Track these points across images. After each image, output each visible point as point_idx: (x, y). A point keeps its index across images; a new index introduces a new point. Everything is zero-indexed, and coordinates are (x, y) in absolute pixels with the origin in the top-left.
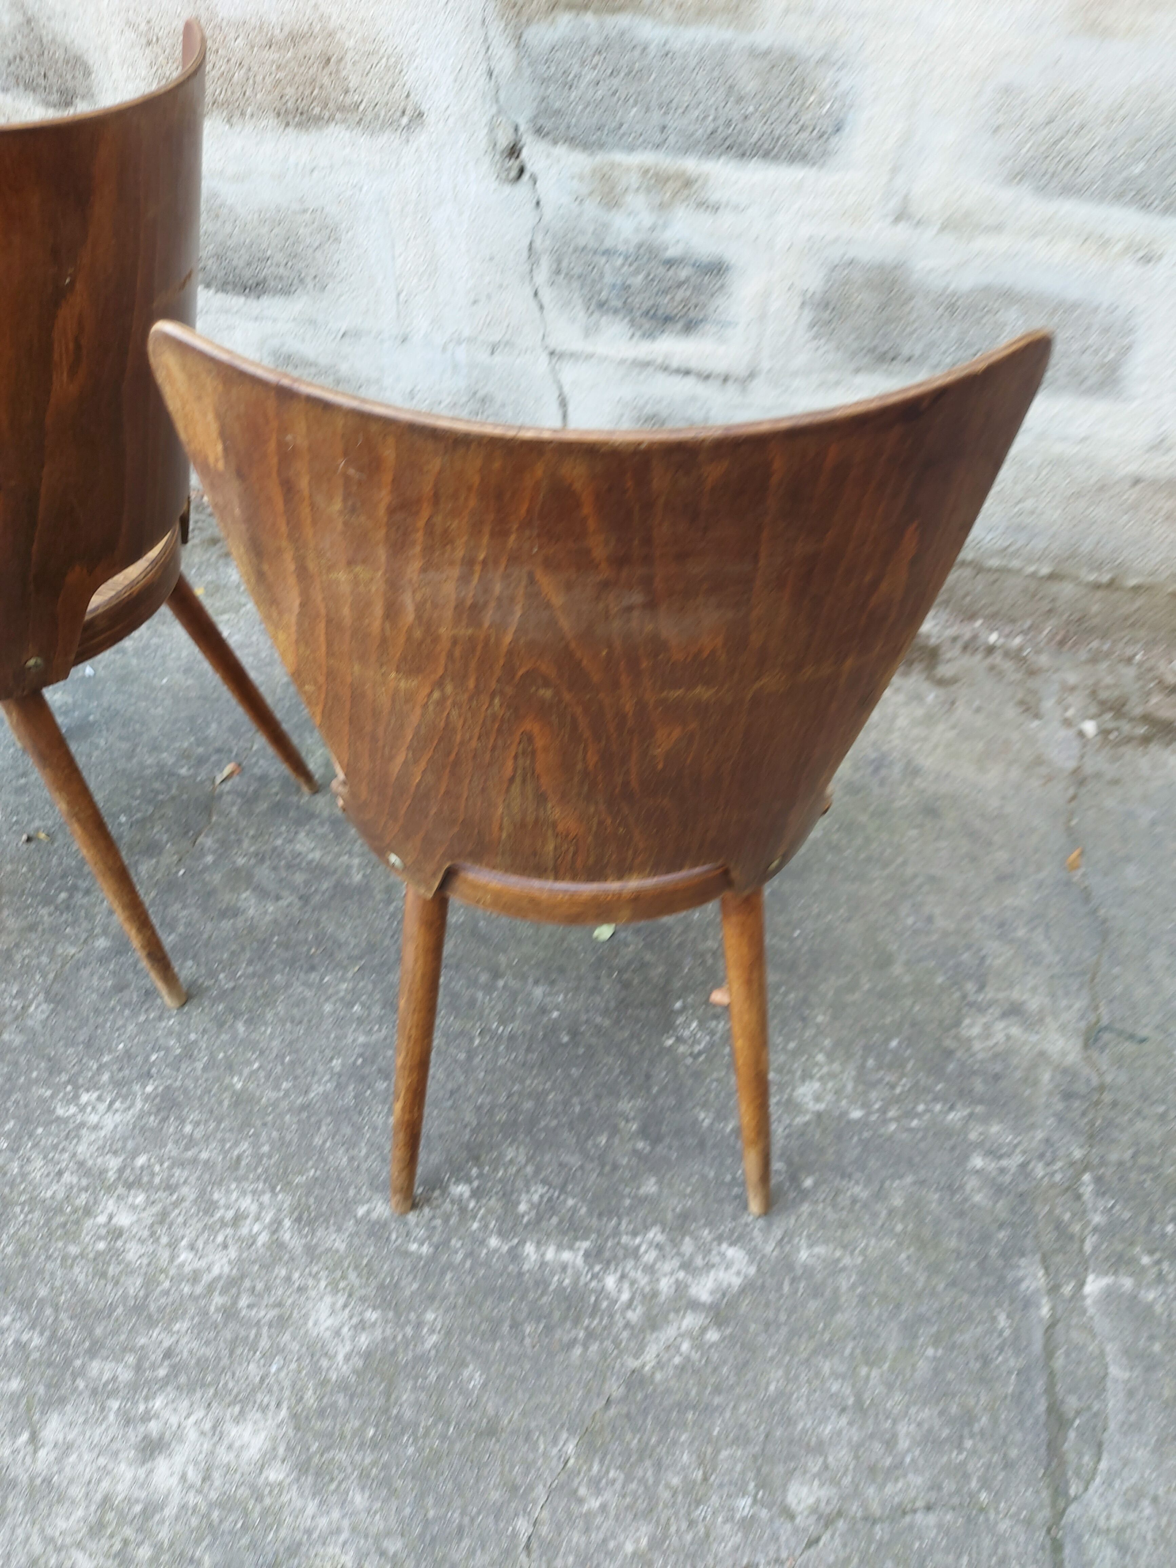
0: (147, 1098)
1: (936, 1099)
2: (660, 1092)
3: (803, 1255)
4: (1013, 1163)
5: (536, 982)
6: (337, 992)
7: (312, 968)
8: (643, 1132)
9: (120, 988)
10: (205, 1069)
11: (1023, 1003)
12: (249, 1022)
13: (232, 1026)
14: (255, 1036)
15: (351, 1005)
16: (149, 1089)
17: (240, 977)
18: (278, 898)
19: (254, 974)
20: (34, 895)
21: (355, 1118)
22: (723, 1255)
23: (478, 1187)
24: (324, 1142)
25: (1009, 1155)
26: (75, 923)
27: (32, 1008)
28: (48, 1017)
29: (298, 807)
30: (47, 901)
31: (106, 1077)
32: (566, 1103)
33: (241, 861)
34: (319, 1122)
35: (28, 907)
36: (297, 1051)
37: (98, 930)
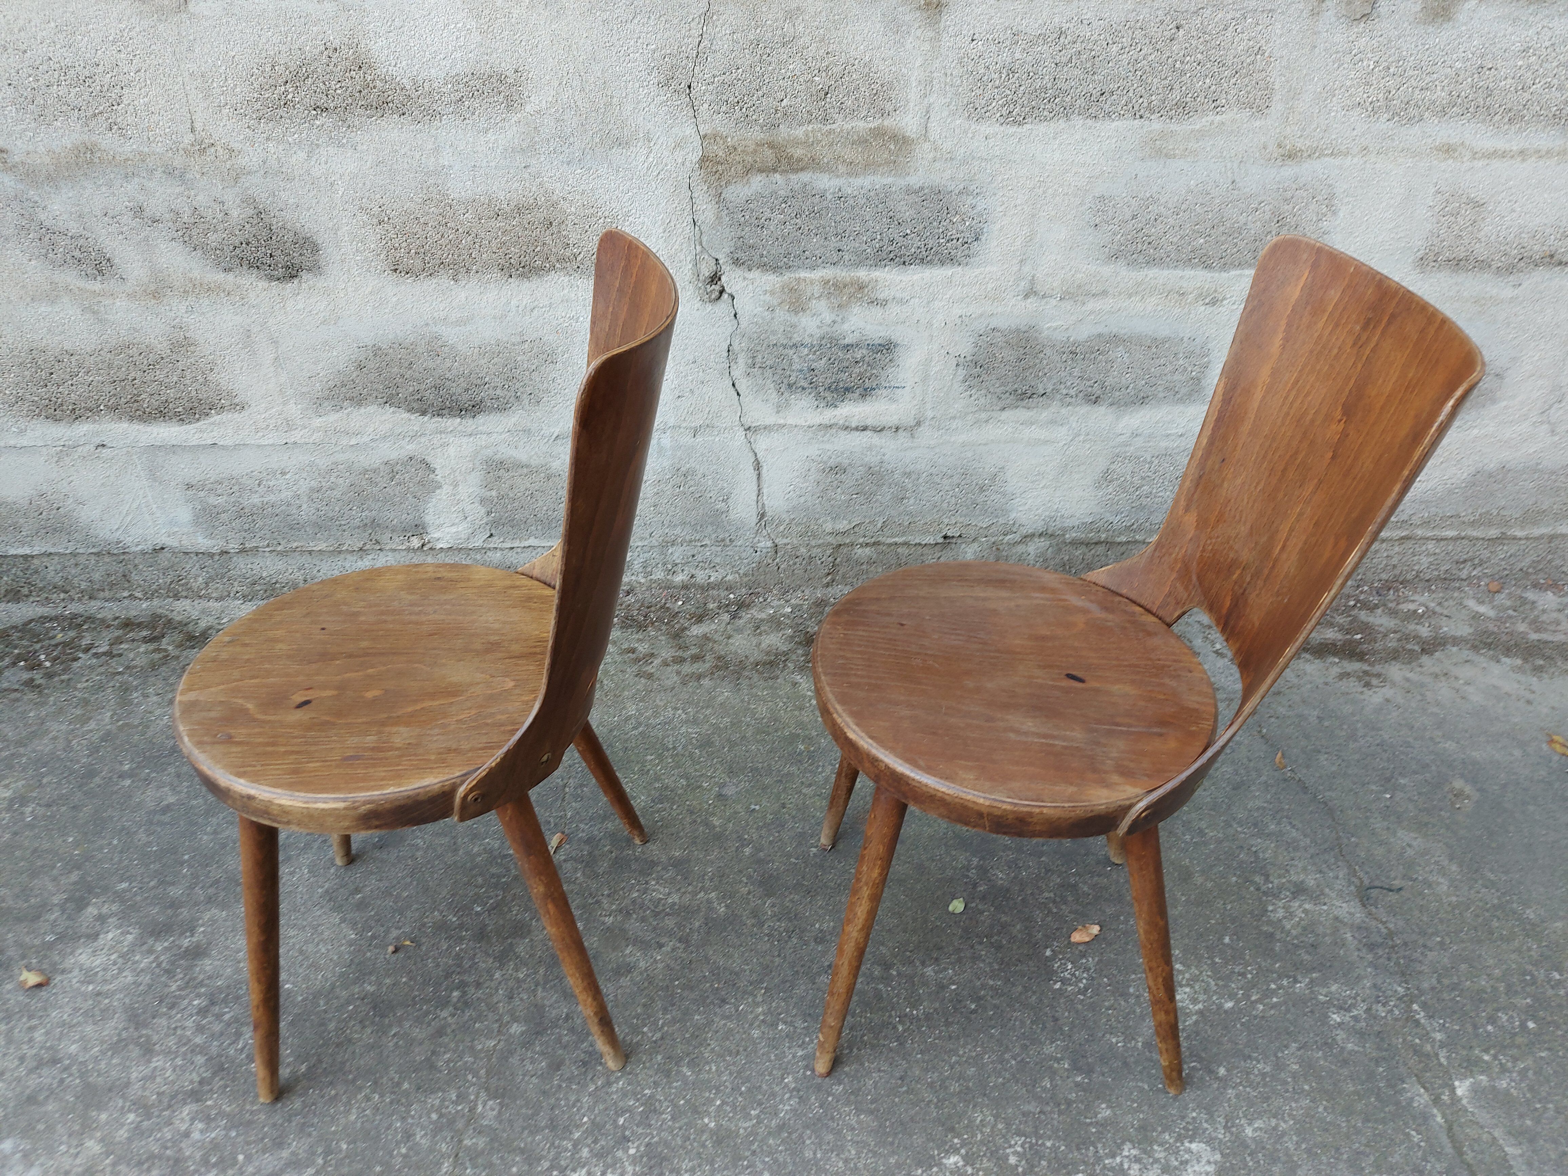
0: (634, 1161)
1: (1280, 977)
2: (1071, 1030)
3: (1249, 1131)
4: (1360, 1011)
5: (923, 963)
6: (757, 1017)
7: (724, 1001)
8: (1076, 1068)
9: (556, 1066)
10: (673, 1119)
11: (1302, 882)
12: (692, 1064)
13: (678, 1072)
14: (704, 1076)
15: (774, 1025)
16: (632, 1151)
17: (662, 1027)
18: (661, 946)
19: (674, 1021)
20: (427, 1001)
21: (830, 1123)
22: (1189, 1151)
23: (967, 1153)
24: (815, 1154)
25: (1353, 1006)
26: (480, 1018)
27: (480, 1109)
28: (500, 1113)
29: (636, 859)
30: (444, 1003)
31: (585, 1153)
32: (1001, 1061)
33: (609, 920)
34: (801, 1136)
35: (427, 1013)
36: (748, 1080)
37: (506, 1018)
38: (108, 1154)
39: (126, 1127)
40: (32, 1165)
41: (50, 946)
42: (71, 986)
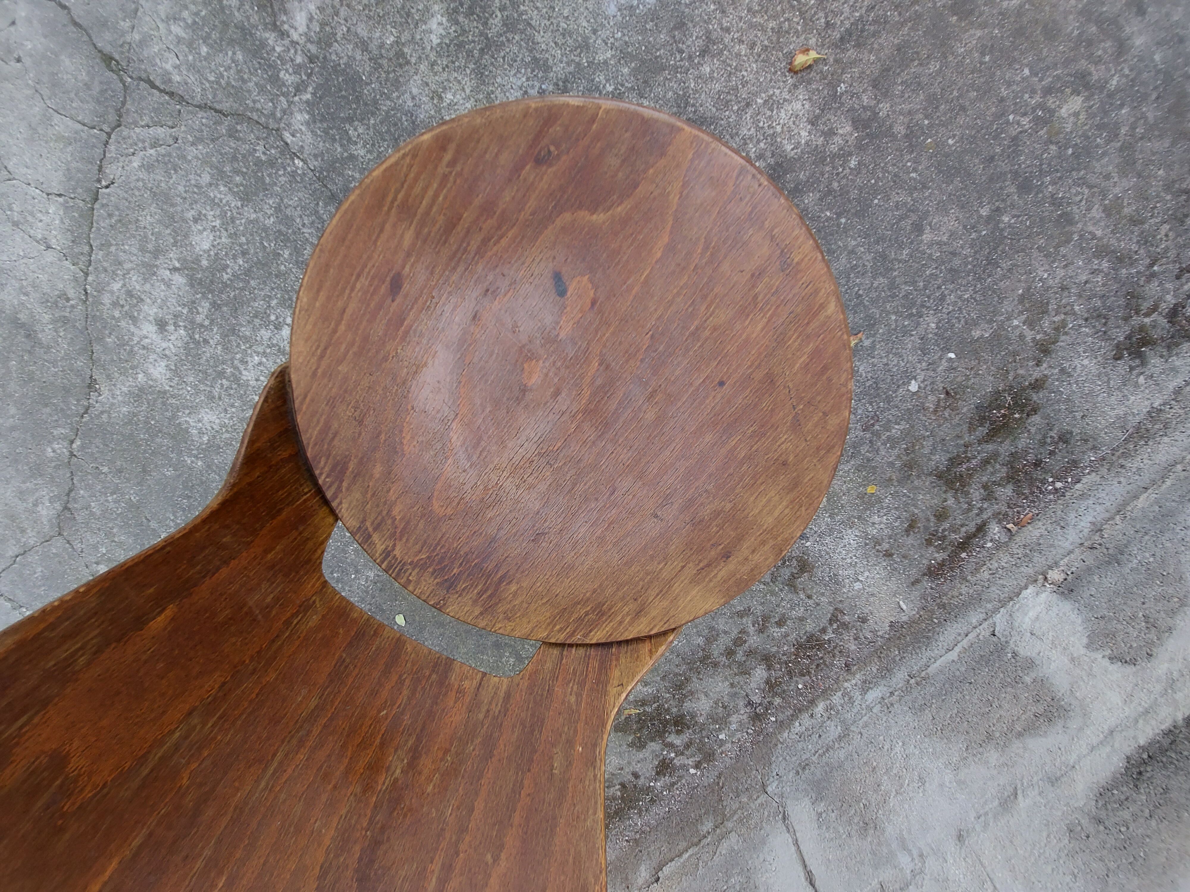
38: (590, 63)
39: (604, 82)
40: (620, 10)
41: (833, 86)
42: (774, 87)
